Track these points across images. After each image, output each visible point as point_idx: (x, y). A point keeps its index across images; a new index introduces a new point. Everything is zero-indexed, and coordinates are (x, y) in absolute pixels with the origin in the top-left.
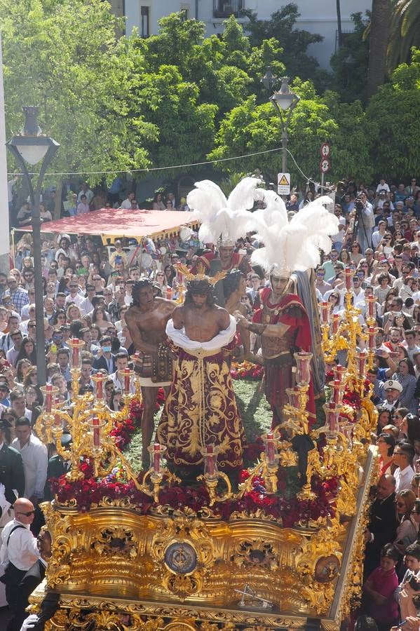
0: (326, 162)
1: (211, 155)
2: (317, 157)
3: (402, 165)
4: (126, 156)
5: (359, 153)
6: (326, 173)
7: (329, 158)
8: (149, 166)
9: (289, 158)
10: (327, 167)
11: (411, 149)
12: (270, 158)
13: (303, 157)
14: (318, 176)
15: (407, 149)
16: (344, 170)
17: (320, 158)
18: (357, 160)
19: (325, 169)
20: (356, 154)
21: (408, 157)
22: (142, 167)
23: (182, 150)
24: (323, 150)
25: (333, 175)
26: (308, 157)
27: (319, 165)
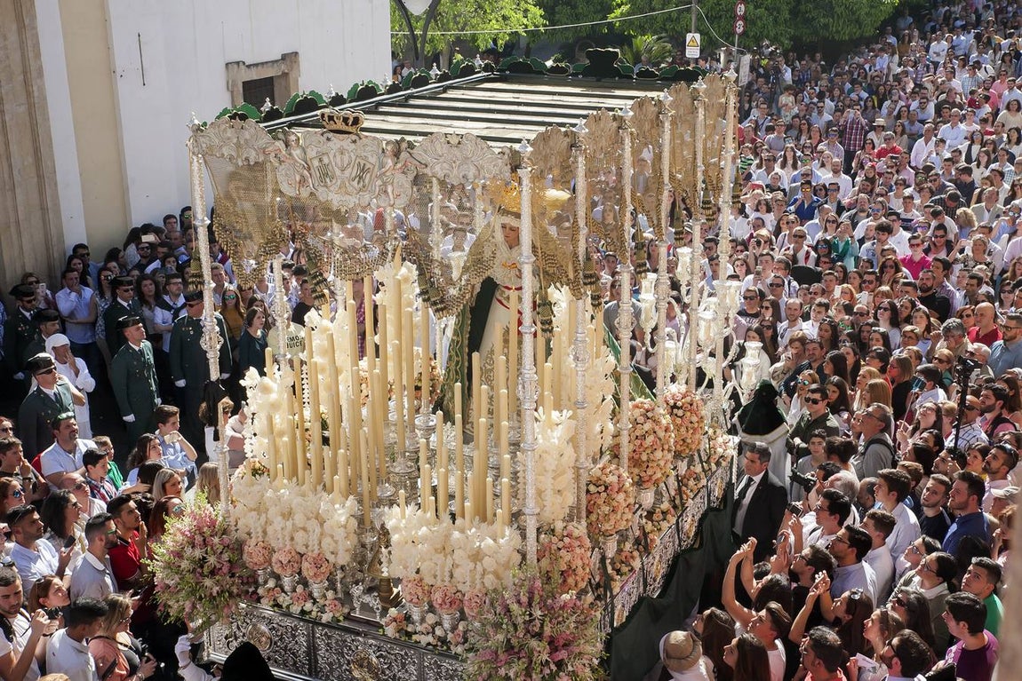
0: (740, 22)
1: (613, 15)
2: (730, 17)
3: (826, 26)
4: (520, 15)
5: (778, 13)
6: (740, 35)
7: (744, 18)
8: (545, 25)
9: (699, 18)
10: (742, 29)
11: (837, 9)
12: (678, 18)
13: (716, 18)
14: (731, 39)
15: (832, 8)
16: (761, 32)
17: (734, 17)
18: (775, 20)
19: (739, 30)
20: (775, 13)
21: (833, 18)
22: (536, 26)
23: (581, 11)
24: (738, 9)
25: (748, 36)
26: (720, 17)
27: (732, 26)
